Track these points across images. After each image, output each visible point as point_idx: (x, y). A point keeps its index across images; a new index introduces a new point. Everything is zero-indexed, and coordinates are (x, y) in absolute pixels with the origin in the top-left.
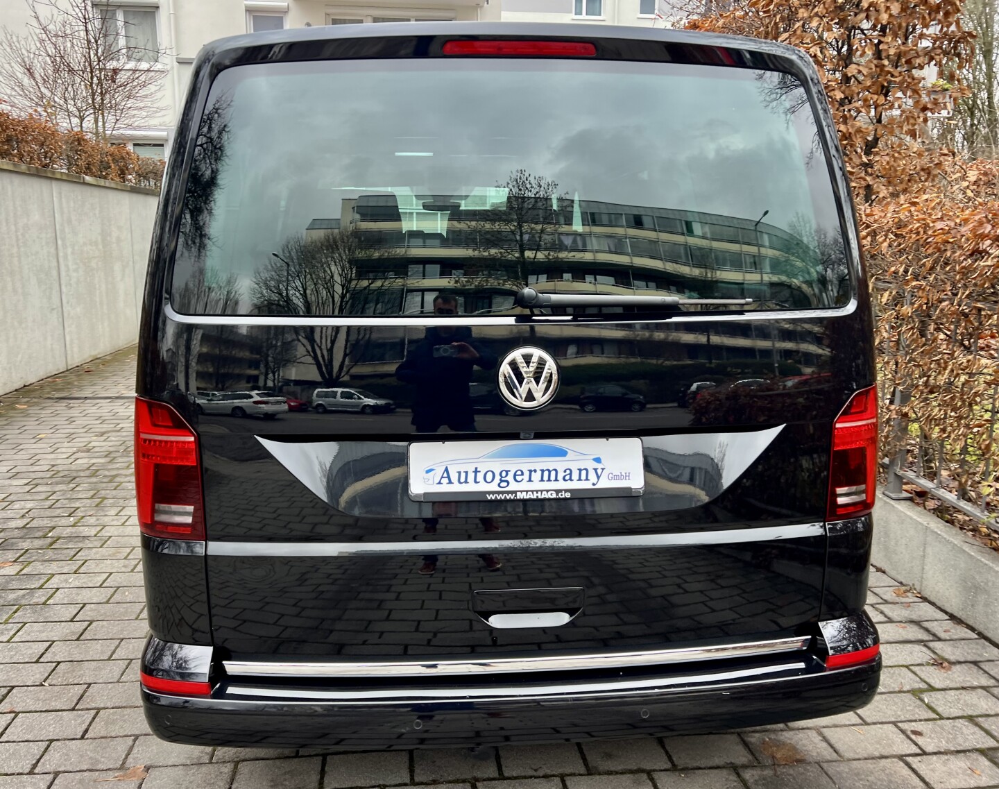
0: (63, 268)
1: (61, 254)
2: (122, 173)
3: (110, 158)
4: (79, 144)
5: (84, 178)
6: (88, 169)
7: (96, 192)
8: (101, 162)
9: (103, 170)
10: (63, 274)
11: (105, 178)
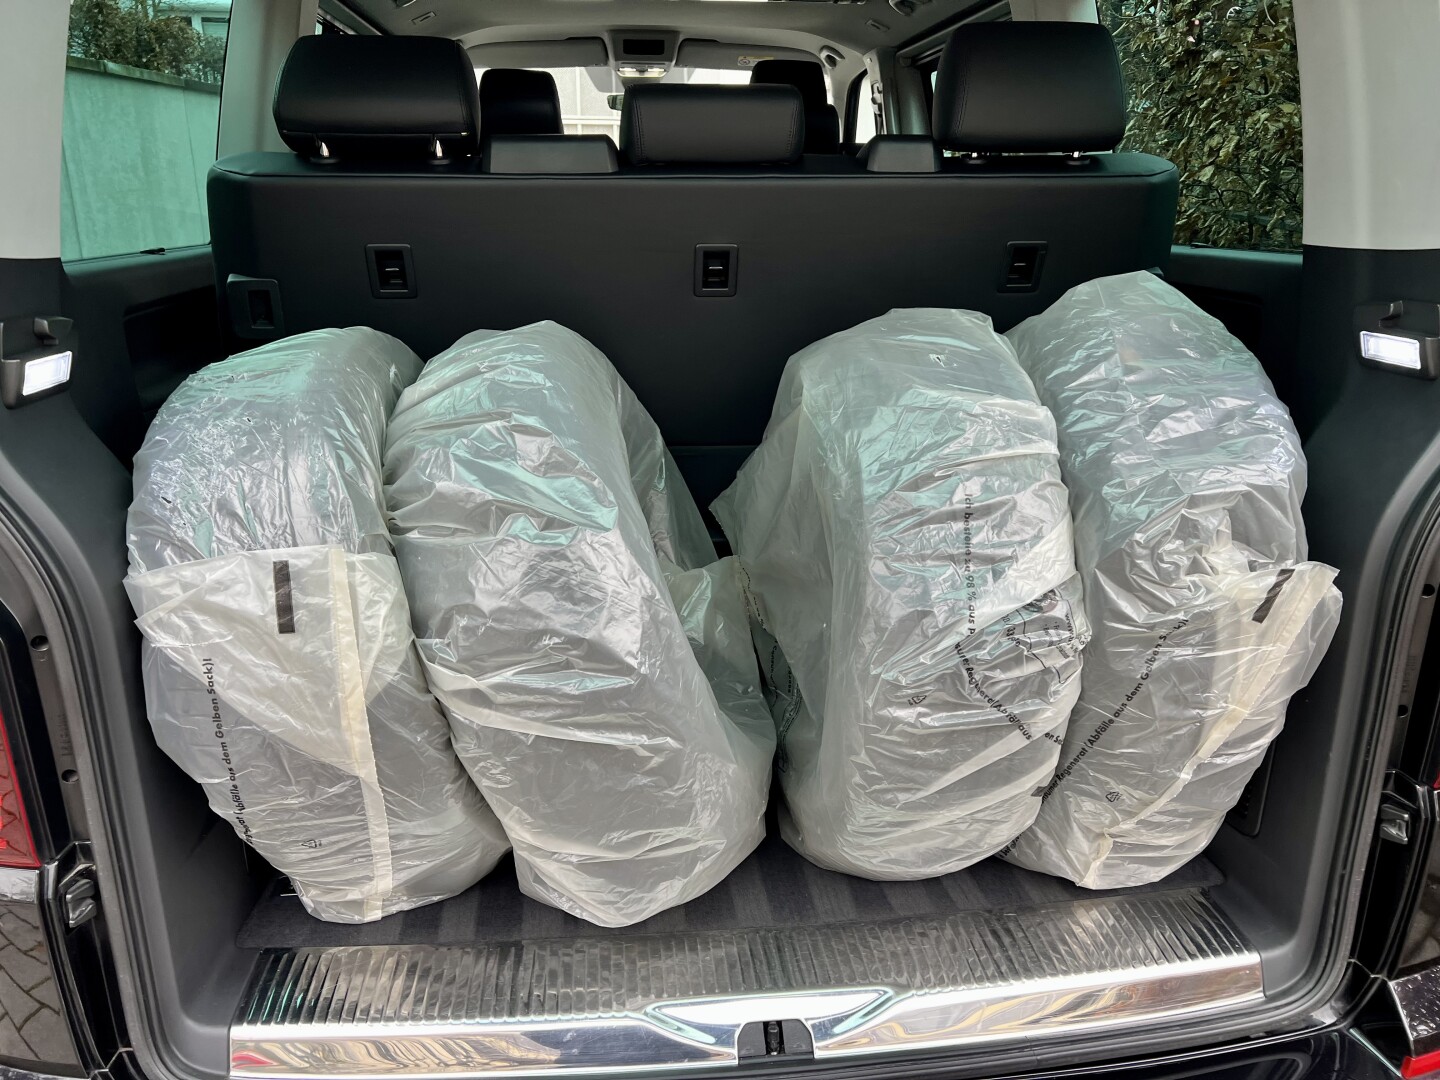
0: (79, 207)
1: (75, 185)
2: (177, 60)
3: (152, 35)
4: (101, 12)
5: (105, 65)
6: (117, 54)
7: (128, 89)
8: (139, 42)
9: (144, 55)
10: (81, 216)
11: (146, 66)
